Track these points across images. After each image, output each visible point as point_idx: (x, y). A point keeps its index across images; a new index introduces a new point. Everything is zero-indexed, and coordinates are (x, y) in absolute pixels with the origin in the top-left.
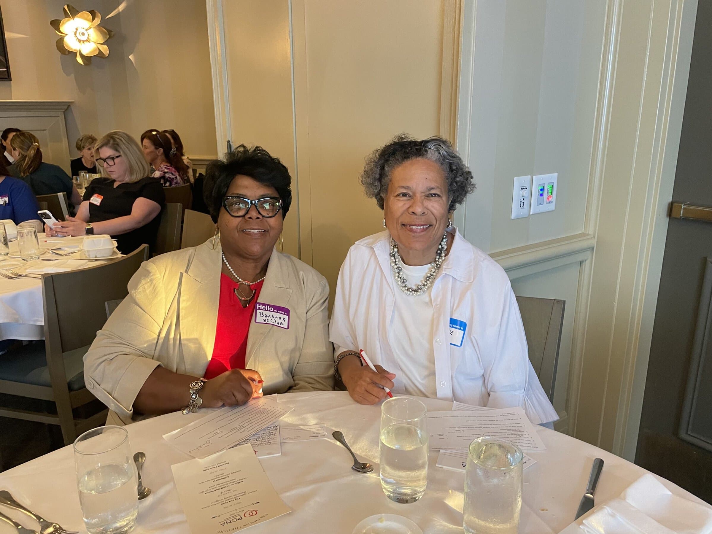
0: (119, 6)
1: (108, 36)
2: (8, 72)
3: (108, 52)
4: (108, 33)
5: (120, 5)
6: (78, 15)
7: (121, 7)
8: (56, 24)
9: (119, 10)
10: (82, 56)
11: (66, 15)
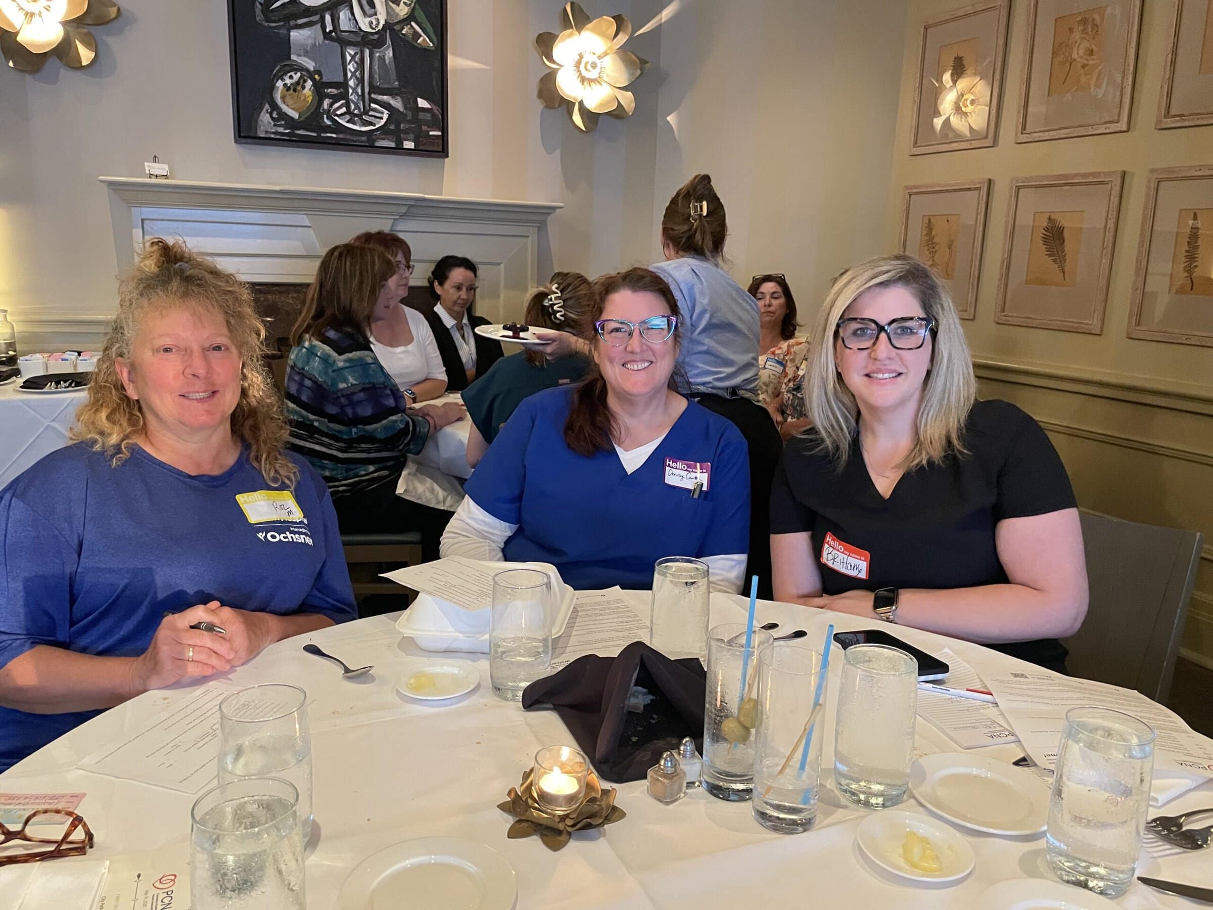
0: (662, 10)
1: (639, 72)
2: (444, 138)
3: (633, 105)
4: (639, 66)
5: (665, 8)
6: (590, 26)
7: (666, 14)
8: (545, 43)
9: (661, 19)
10: (584, 111)
11: (566, 25)
